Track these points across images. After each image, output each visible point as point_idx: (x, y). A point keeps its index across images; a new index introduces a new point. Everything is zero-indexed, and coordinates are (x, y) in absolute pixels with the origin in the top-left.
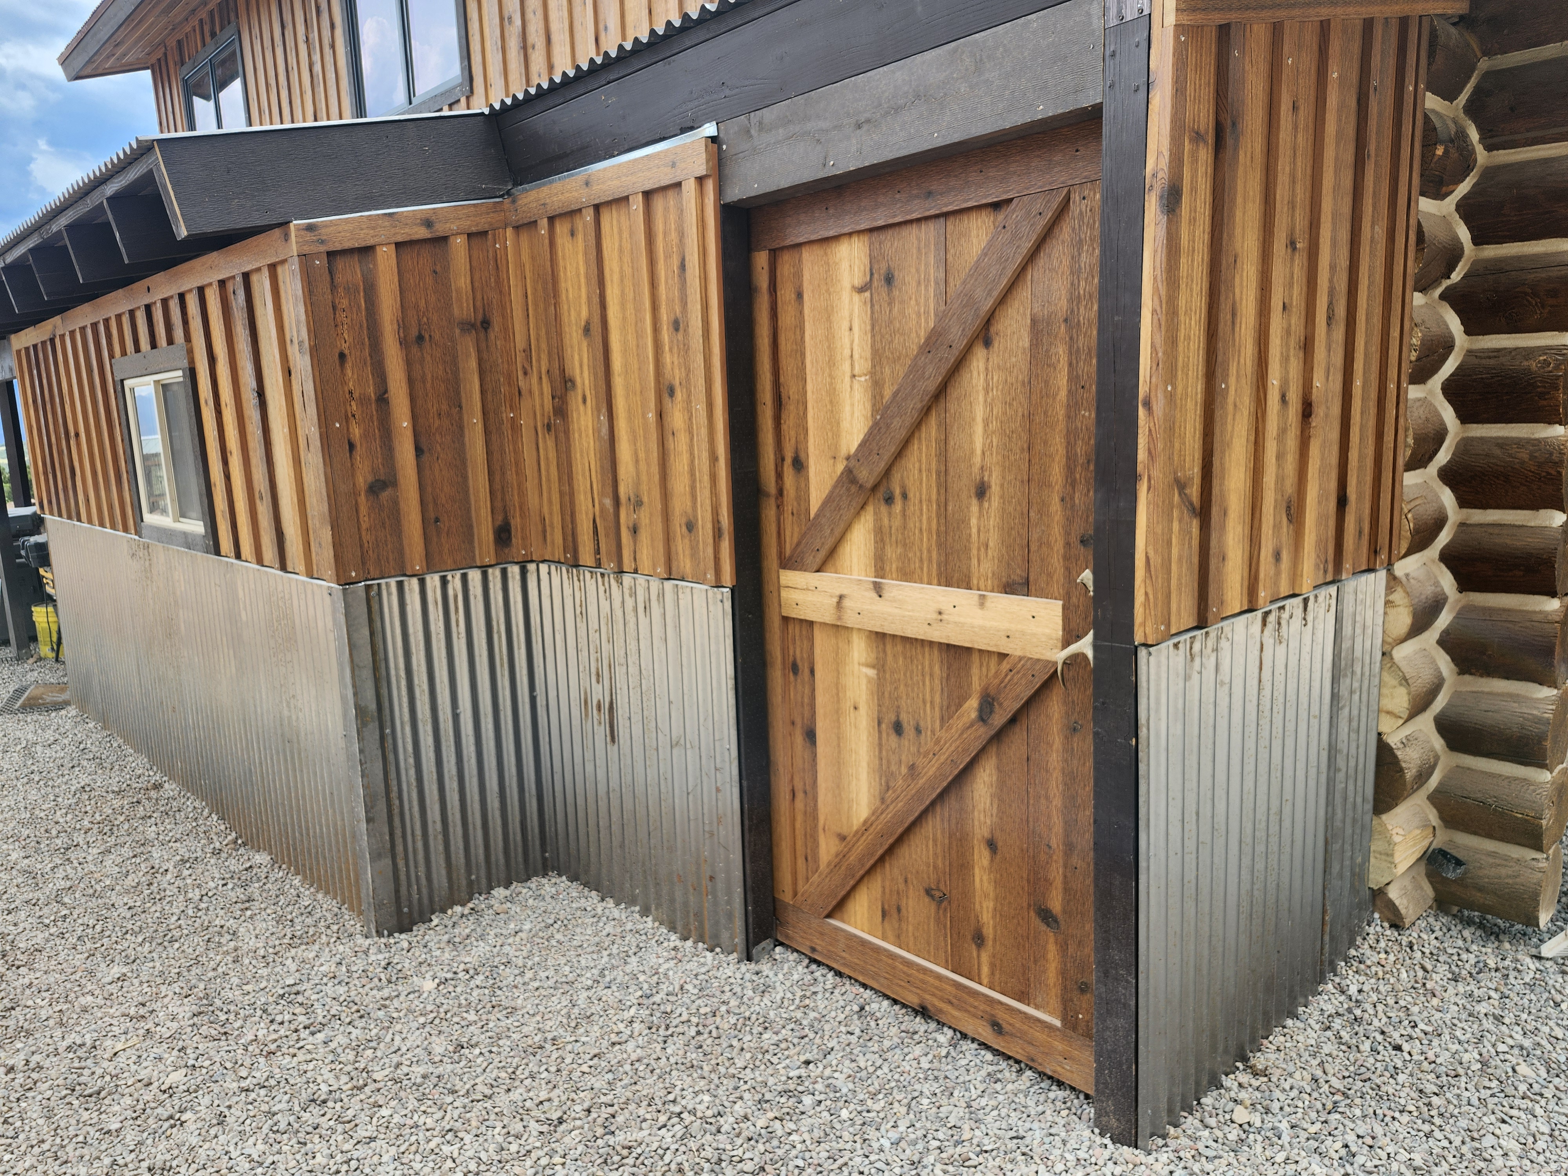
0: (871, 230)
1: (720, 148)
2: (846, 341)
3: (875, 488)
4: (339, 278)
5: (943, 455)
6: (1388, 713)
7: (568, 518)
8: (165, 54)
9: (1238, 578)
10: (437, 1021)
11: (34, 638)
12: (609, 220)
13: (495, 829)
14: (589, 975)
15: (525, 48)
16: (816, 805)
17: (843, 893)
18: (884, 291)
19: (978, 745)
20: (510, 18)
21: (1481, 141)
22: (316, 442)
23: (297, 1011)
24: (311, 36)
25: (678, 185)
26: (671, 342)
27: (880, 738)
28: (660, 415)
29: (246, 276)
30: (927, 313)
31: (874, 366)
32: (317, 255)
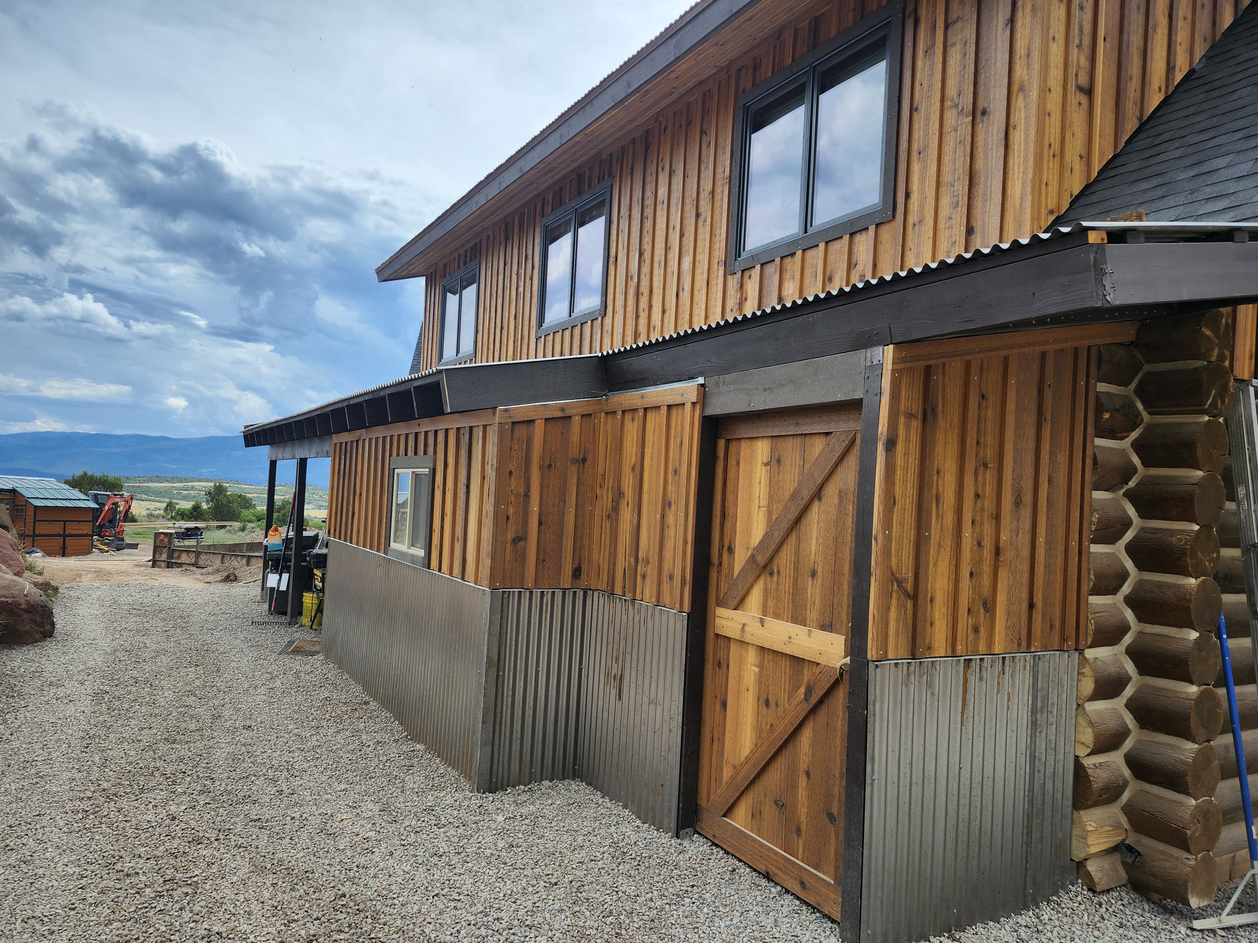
0: (773, 437)
1: (705, 389)
2: (758, 489)
3: (765, 567)
4: (516, 435)
5: (797, 553)
6: (1082, 743)
7: (612, 567)
8: (436, 271)
9: (943, 637)
10: (502, 834)
11: (300, 613)
12: (650, 416)
13: (549, 743)
14: (586, 829)
15: (638, 294)
16: (723, 747)
17: (732, 801)
18: (776, 467)
19: (803, 715)
20: (632, 277)
21: (1145, 409)
22: (491, 515)
23: (431, 818)
24: (520, 271)
25: (684, 404)
26: (672, 480)
27: (758, 708)
28: (663, 516)
29: (471, 428)
30: (794, 480)
31: (769, 503)
32: (507, 423)
